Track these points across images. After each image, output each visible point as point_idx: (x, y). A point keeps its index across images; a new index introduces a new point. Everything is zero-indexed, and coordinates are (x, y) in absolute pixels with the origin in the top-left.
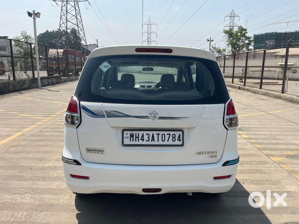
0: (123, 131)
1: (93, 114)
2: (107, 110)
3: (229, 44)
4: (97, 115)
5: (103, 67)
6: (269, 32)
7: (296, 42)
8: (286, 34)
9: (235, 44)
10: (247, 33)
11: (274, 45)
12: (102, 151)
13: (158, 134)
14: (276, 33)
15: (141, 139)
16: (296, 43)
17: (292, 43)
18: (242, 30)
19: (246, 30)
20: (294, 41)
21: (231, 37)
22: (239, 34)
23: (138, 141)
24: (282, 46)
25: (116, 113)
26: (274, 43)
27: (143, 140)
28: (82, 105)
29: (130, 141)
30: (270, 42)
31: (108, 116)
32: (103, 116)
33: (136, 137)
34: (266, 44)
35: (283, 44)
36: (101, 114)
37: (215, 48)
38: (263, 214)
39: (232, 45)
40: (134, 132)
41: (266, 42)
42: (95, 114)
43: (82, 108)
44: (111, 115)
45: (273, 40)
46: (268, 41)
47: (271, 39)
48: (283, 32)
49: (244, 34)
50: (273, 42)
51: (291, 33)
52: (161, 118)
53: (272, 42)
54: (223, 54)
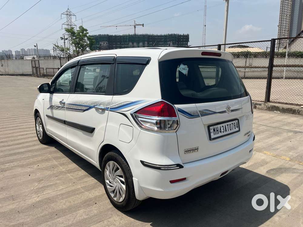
0: (209, 127)
1: (190, 115)
2: (201, 109)
3: (73, 43)
4: (193, 116)
5: (182, 69)
6: (101, 34)
7: (125, 44)
8: (116, 36)
9: (78, 44)
10: (88, 33)
11: (107, 46)
12: (197, 149)
13: (228, 125)
14: (108, 35)
15: (220, 132)
16: (125, 46)
17: (122, 46)
18: (83, 30)
19: (86, 30)
20: (123, 43)
21: (73, 36)
22: (81, 34)
23: (219, 133)
24: (114, 47)
25: (207, 112)
26: (107, 45)
27: (221, 132)
28: (178, 108)
29: (214, 135)
30: (104, 43)
31: (202, 115)
32: (198, 116)
33: (217, 131)
34: (101, 45)
35: (114, 46)
36: (196, 114)
37: (58, 46)
38: (251, 171)
39: (75, 44)
40: (215, 127)
41: (100, 43)
42: (192, 115)
43: (179, 111)
44: (204, 113)
45: (106, 42)
46: (102, 42)
47: (104, 41)
48: (114, 35)
49: (86, 34)
50: (107, 43)
51: (120, 36)
52: (232, 111)
53: (105, 43)
54: (68, 53)
